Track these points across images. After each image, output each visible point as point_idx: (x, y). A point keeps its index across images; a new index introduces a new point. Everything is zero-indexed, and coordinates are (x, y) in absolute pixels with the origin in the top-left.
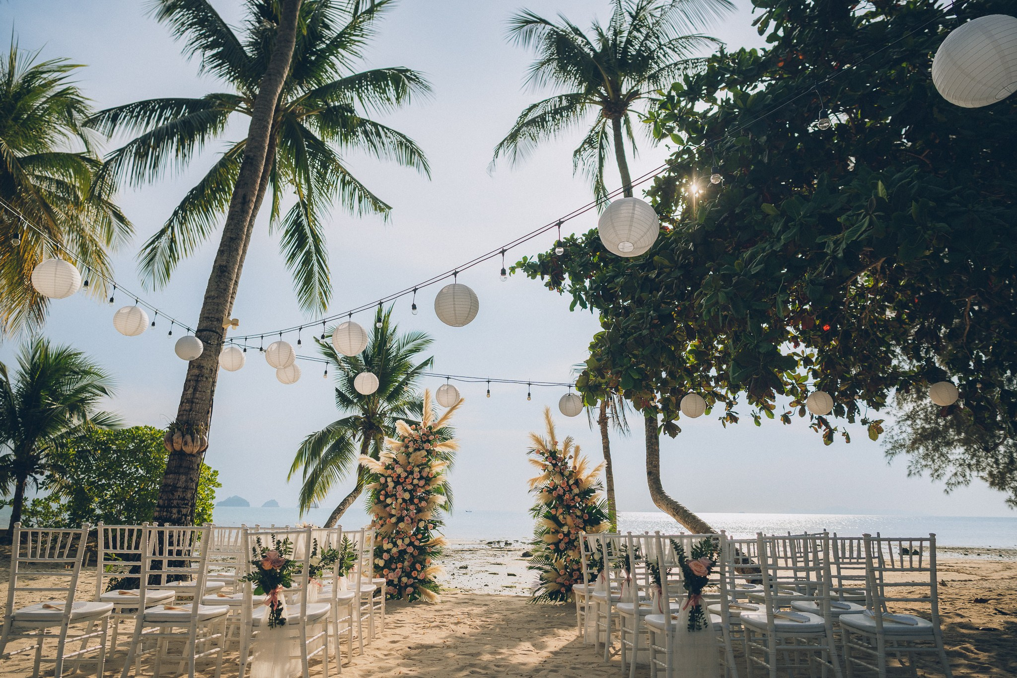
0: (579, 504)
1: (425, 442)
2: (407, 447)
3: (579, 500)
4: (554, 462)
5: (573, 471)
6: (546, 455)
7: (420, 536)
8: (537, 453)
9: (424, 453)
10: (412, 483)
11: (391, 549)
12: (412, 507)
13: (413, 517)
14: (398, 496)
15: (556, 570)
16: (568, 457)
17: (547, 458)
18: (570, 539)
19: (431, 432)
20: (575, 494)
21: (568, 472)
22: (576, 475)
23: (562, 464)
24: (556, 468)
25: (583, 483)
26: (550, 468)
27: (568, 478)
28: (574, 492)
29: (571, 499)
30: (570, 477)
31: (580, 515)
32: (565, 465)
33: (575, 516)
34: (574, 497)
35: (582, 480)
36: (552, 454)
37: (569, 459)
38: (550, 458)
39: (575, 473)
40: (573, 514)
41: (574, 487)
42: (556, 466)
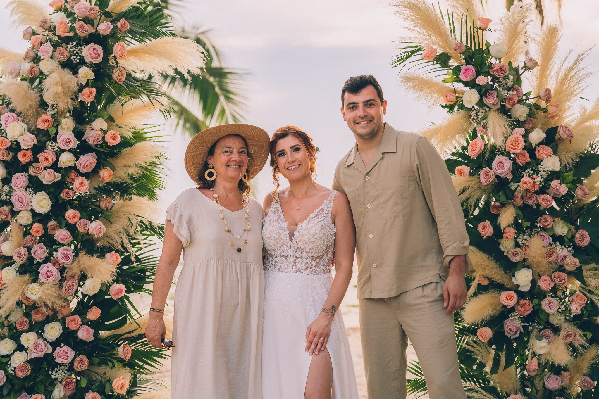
0: (559, 201)
1: (87, 41)
2: (36, 59)
3: (564, 190)
4: (482, 80)
5: (537, 107)
6: (453, 63)
7: (94, 314)
8: (427, 56)
9: (85, 73)
10: (55, 167)
11: (8, 357)
12: (62, 234)
13: (67, 263)
14: (17, 206)
15: (492, 390)
17: (457, 70)
18: (538, 308)
19: (108, 15)
20: (550, 173)
21: (524, 109)
22: (549, 116)
23: (505, 86)
24: (490, 100)
25: (573, 140)
26: (469, 102)
27: (526, 126)
28: (544, 170)
29: (537, 188)
30: (531, 123)
31: (566, 234)
32: (516, 90)
33: (551, 238)
34: (545, 183)
35: (567, 132)
36: (472, 61)
37: (525, 70)
38: (466, 72)
39: (545, 110)
40: (546, 232)
41: (546, 154)
42: (488, 94)
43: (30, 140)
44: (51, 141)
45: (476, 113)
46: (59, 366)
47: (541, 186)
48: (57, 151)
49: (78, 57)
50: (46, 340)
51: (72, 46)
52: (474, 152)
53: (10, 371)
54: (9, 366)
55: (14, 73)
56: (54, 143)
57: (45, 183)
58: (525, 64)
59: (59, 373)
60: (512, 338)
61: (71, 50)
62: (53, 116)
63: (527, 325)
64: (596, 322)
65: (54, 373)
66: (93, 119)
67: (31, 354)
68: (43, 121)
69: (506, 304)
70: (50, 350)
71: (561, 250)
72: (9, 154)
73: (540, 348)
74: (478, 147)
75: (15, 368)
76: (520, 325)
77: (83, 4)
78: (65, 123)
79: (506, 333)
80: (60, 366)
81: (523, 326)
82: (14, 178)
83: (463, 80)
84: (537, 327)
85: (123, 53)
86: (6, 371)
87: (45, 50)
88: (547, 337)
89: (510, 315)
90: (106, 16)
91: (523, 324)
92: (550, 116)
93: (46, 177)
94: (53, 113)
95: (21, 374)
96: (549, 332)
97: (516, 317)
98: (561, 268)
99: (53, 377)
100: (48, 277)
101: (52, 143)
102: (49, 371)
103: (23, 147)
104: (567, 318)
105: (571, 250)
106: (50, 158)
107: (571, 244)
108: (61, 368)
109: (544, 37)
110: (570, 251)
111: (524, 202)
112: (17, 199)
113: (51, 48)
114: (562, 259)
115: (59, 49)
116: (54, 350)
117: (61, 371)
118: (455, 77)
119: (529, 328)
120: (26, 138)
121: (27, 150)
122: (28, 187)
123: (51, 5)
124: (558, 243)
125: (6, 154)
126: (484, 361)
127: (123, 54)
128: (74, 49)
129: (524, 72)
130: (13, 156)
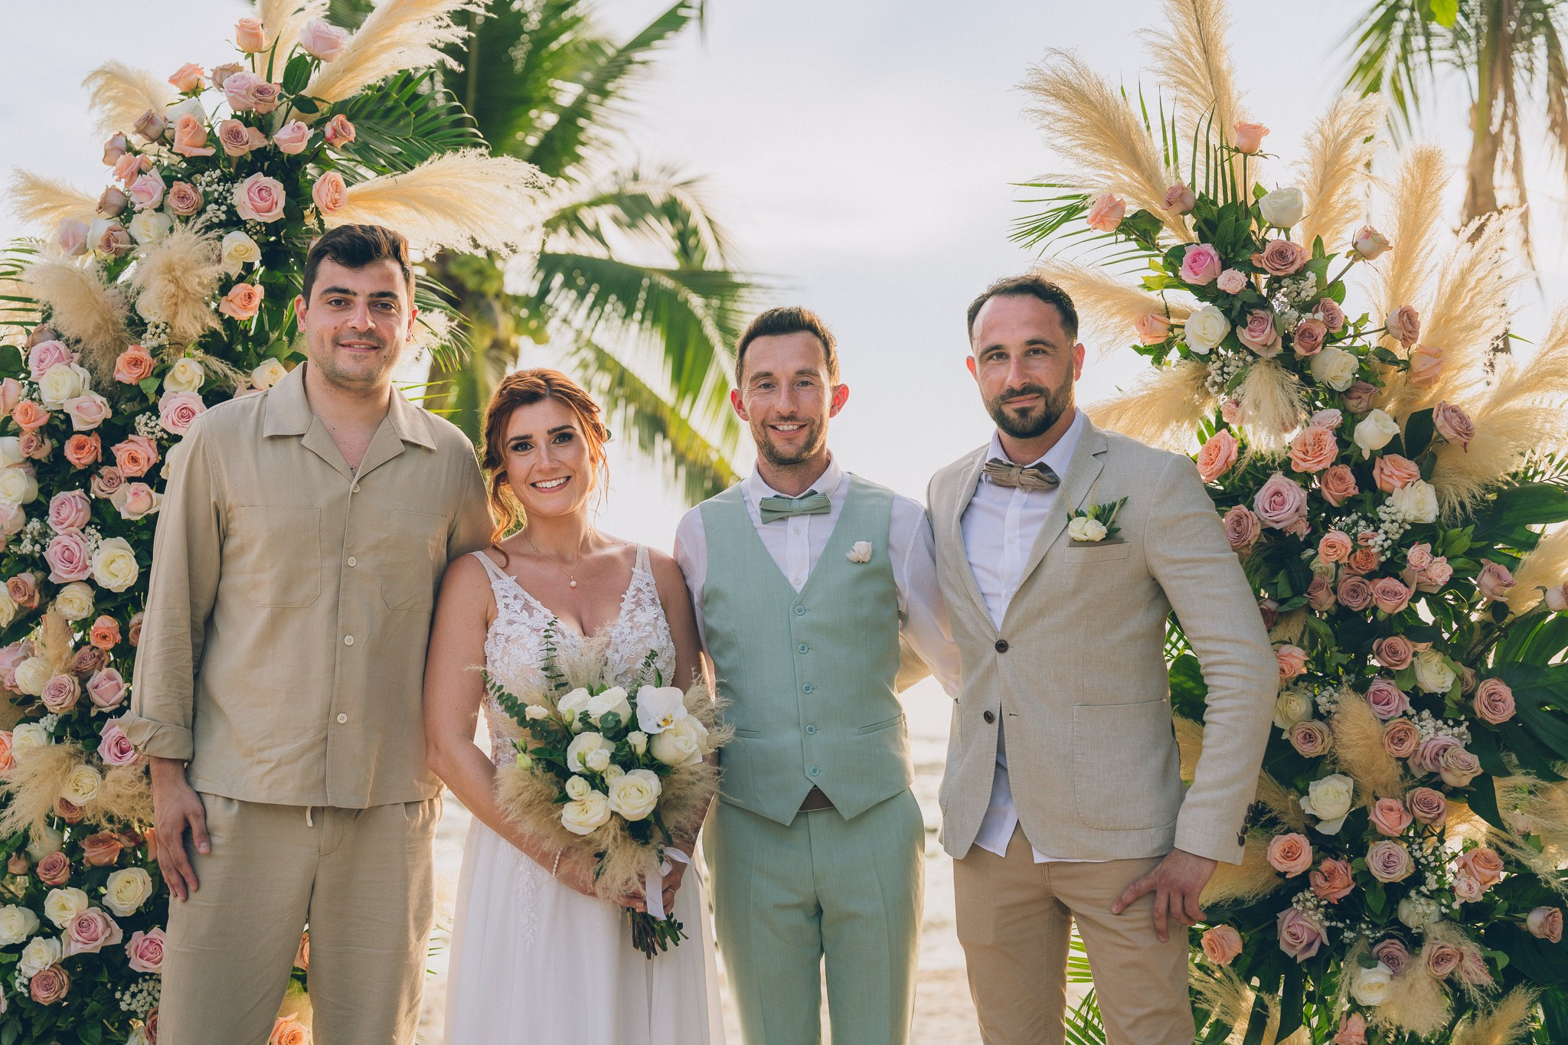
0: (1436, 603)
1: (246, 167)
2: (127, 212)
3: (1441, 571)
4: (1232, 281)
5: (1385, 355)
6: (1168, 238)
8: (1099, 220)
9: (239, 247)
10: (155, 477)
11: (16, 950)
16: (1339, 245)
17: (1175, 256)
18: (1365, 877)
19: (306, 106)
20: (1408, 527)
21: (1345, 359)
22: (1415, 380)
23: (1297, 299)
24: (1253, 334)
25: (1473, 442)
26: (1202, 339)
27: (1352, 404)
28: (1394, 518)
29: (1374, 566)
30: (1365, 396)
31: (1447, 691)
32: (1325, 310)
33: (1407, 699)
34: (1395, 552)
35: (1455, 421)
36: (1214, 234)
37: (1355, 259)
38: (1195, 261)
39: (1406, 365)
40: (1393, 682)
41: (1400, 478)
42: (1249, 318)
43: (94, 409)
44: (148, 414)
45: (1221, 368)
46: (140, 981)
47: (1383, 559)
48: (162, 438)
49: (224, 208)
50: (108, 910)
51: (209, 179)
52: (1209, 468)
53: (17, 985)
54: (16, 973)
55: (74, 245)
56: (154, 418)
57: (125, 516)
58: (1355, 245)
59: (139, 997)
60: (1299, 960)
61: (208, 189)
62: (155, 352)
63: (1340, 925)
64: (1523, 926)
65: (127, 997)
66: (254, 360)
67: (69, 944)
68: (129, 363)
69: (1281, 868)
70: (118, 938)
71: (1432, 731)
72: (43, 442)
73: (1370, 986)
74: (1223, 455)
75: (30, 980)
76: (1318, 926)
77: (243, 77)
78: (181, 369)
79: (1283, 947)
80: (145, 980)
81: (1329, 930)
82: (54, 502)
83: (1189, 281)
84: (1367, 932)
85: (336, 200)
86: (8, 987)
87: (143, 188)
88: (1391, 961)
89: (1294, 899)
90: (301, 110)
91: (1327, 924)
92: (1417, 379)
93: (129, 500)
94: (155, 343)
95: (43, 997)
96: (1395, 948)
97: (1308, 904)
98: (1433, 781)
99: (123, 1007)
100: (123, 752)
101: (150, 418)
102: (114, 990)
103: (77, 426)
104: (1444, 910)
105: (1463, 734)
106: (142, 456)
107: (1463, 718)
108: (145, 986)
109: (1405, 175)
110: (1459, 736)
111: (1340, 601)
112: (59, 555)
113: (161, 185)
114: (1437, 754)
115: (178, 186)
116: (127, 938)
117: (145, 993)
118: (1171, 274)
119: (1345, 934)
120: (84, 405)
121: (88, 433)
122: (89, 524)
123: (174, 80)
124: (1426, 713)
125: (35, 444)
126: (1226, 1019)
127: (335, 202)
128: (215, 186)
129: (1351, 264)
130: (53, 450)
